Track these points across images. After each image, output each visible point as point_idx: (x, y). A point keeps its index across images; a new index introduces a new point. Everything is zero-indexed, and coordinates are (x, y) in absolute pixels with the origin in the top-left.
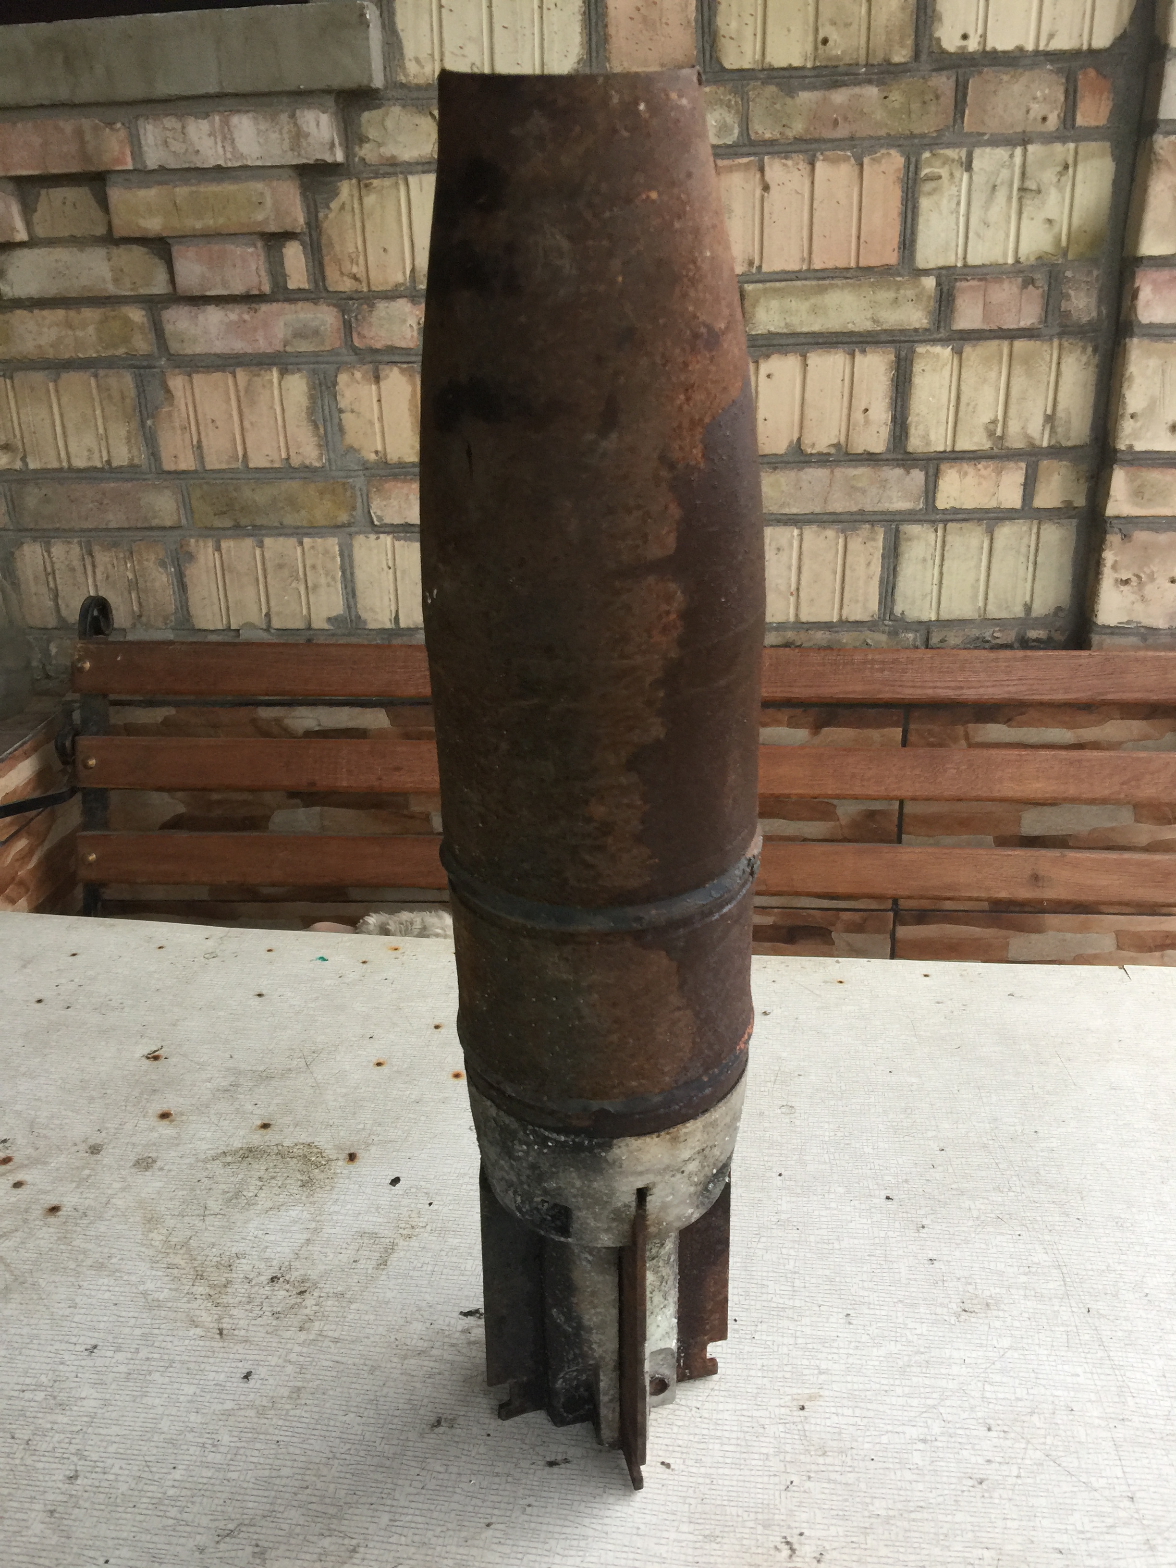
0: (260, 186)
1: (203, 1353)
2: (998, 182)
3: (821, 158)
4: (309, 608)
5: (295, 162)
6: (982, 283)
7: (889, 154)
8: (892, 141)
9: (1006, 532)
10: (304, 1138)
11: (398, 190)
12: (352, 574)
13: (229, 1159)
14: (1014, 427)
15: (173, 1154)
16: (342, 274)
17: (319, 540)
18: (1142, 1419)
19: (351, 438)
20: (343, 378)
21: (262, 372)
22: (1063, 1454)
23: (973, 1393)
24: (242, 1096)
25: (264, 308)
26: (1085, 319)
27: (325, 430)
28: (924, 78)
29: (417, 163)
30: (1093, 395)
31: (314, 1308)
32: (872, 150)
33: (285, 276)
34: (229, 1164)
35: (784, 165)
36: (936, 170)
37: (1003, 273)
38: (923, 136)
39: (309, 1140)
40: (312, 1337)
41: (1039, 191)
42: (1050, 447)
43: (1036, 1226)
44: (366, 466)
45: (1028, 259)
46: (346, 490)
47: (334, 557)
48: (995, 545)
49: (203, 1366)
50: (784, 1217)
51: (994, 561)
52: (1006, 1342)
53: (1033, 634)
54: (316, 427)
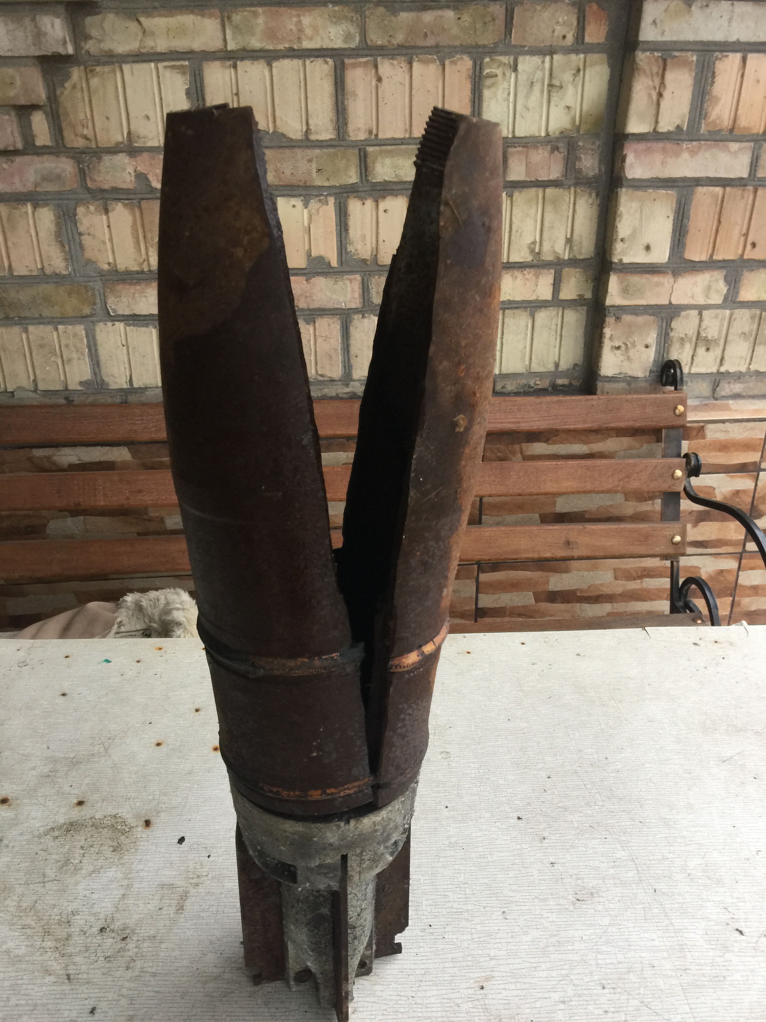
0: (10, 71)
1: (58, 996)
2: (534, 80)
3: (416, 59)
4: (65, 376)
5: (37, 54)
6: (525, 149)
7: (462, 58)
8: (465, 49)
9: (542, 316)
10: (111, 810)
11: (115, 74)
12: (96, 350)
13: (56, 833)
14: (546, 247)
15: (15, 833)
16: (76, 135)
17: (70, 327)
18: (697, 967)
19: (89, 254)
20: (81, 210)
21: (20, 206)
22: (651, 1000)
23: (591, 962)
24: (60, 780)
25: (19, 159)
26: (591, 174)
27: (70, 248)
28: (484, 6)
29: (128, 56)
30: (596, 225)
31: (136, 950)
32: (451, 55)
33: (33, 137)
34: (57, 837)
35: (391, 64)
36: (494, 70)
37: (538, 143)
38: (484, 46)
39: (114, 812)
40: (137, 973)
41: (561, 87)
42: (570, 259)
43: (615, 830)
44: (102, 274)
45: (554, 133)
46: (87, 291)
47: (83, 339)
48: (536, 324)
49: (59, 1006)
50: (453, 840)
51: (535, 335)
52: (606, 921)
53: (560, 382)
54: (63, 246)
